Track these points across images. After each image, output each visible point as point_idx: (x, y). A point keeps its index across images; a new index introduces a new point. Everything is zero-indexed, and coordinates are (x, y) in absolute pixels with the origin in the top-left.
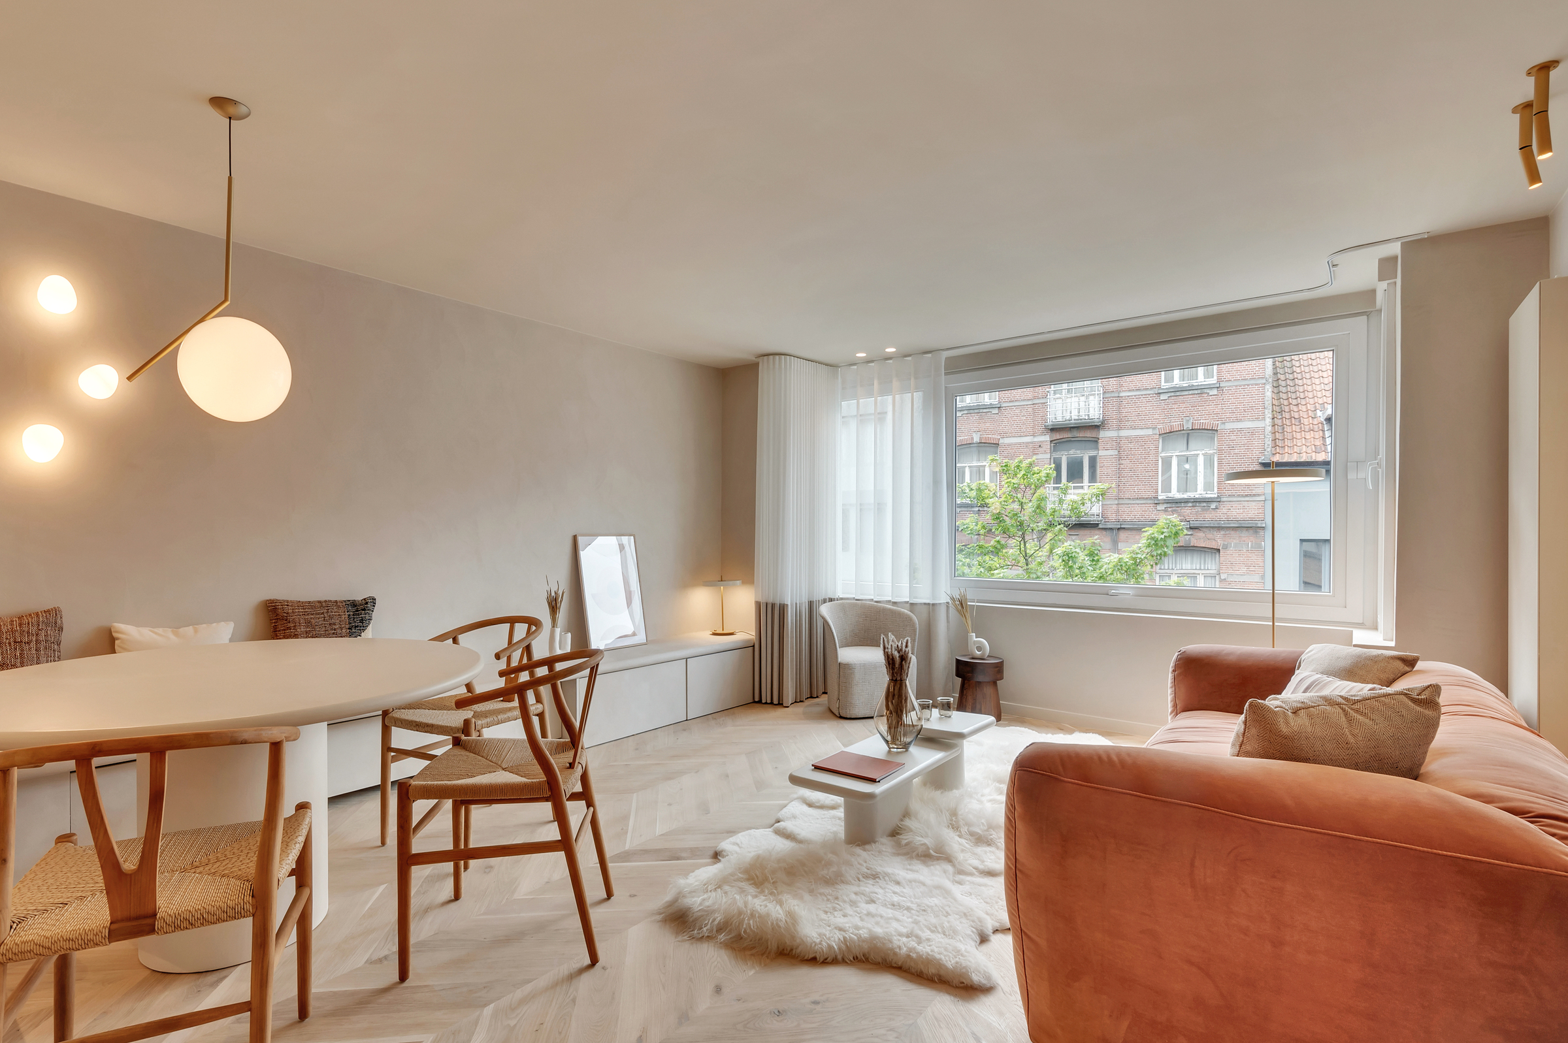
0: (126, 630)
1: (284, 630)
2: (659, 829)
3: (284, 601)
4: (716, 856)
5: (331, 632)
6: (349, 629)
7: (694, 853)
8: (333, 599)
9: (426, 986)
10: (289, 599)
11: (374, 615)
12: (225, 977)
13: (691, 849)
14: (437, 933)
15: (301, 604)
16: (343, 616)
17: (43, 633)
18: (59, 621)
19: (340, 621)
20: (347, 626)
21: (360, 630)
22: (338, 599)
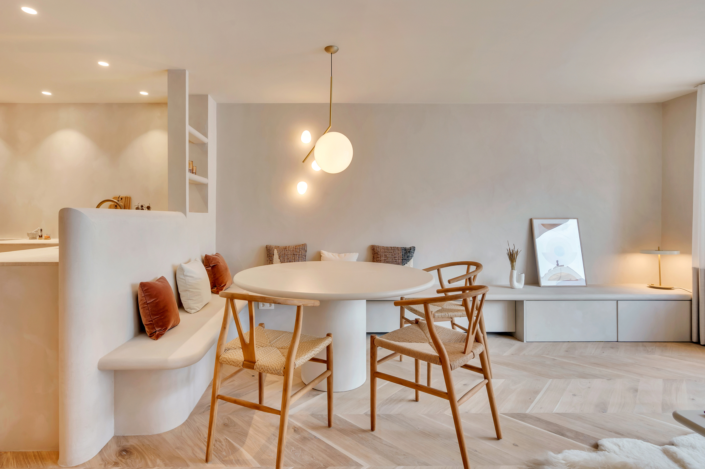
0: (325, 254)
1: (377, 258)
2: (558, 409)
3: (378, 246)
4: (596, 447)
5: (395, 262)
6: (402, 260)
7: (578, 436)
8: (397, 246)
9: (380, 439)
10: (380, 245)
11: (414, 255)
12: (319, 394)
13: (577, 432)
14: (399, 414)
15: (383, 248)
16: (400, 254)
17: (301, 252)
18: (305, 248)
19: (399, 256)
20: (401, 259)
21: (407, 261)
22: (399, 247)
